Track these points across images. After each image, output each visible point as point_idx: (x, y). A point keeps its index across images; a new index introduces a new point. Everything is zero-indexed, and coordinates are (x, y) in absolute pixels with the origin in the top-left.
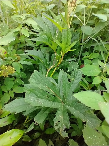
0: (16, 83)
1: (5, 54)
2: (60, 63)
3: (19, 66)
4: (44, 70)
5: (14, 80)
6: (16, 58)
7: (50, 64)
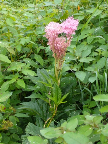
0: (11, 138)
1: (4, 110)
2: (54, 115)
3: (16, 120)
4: (41, 123)
5: (10, 135)
6: (13, 112)
7: (48, 115)
